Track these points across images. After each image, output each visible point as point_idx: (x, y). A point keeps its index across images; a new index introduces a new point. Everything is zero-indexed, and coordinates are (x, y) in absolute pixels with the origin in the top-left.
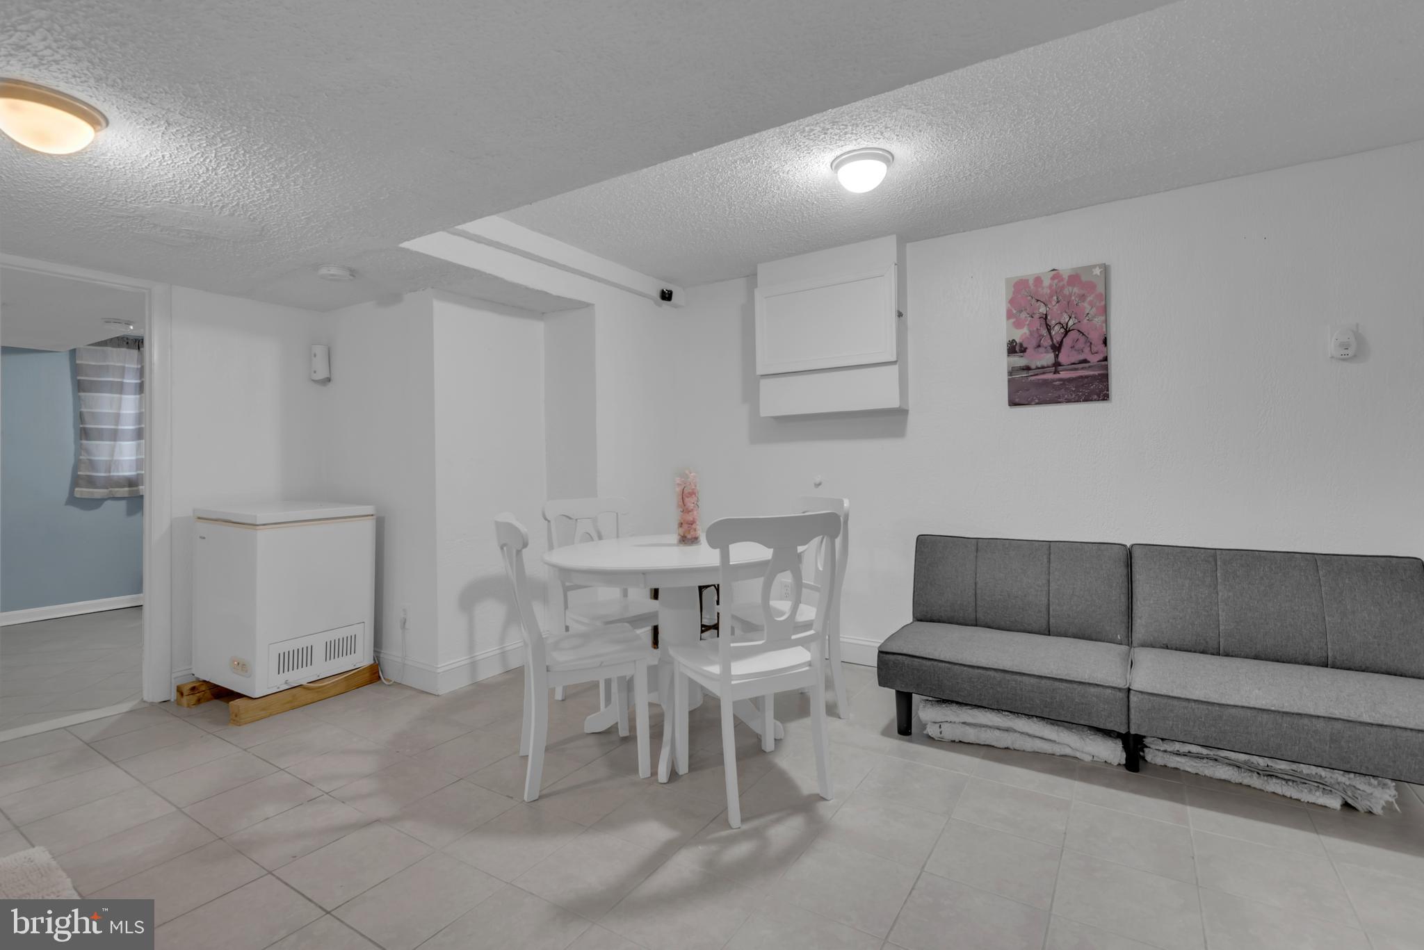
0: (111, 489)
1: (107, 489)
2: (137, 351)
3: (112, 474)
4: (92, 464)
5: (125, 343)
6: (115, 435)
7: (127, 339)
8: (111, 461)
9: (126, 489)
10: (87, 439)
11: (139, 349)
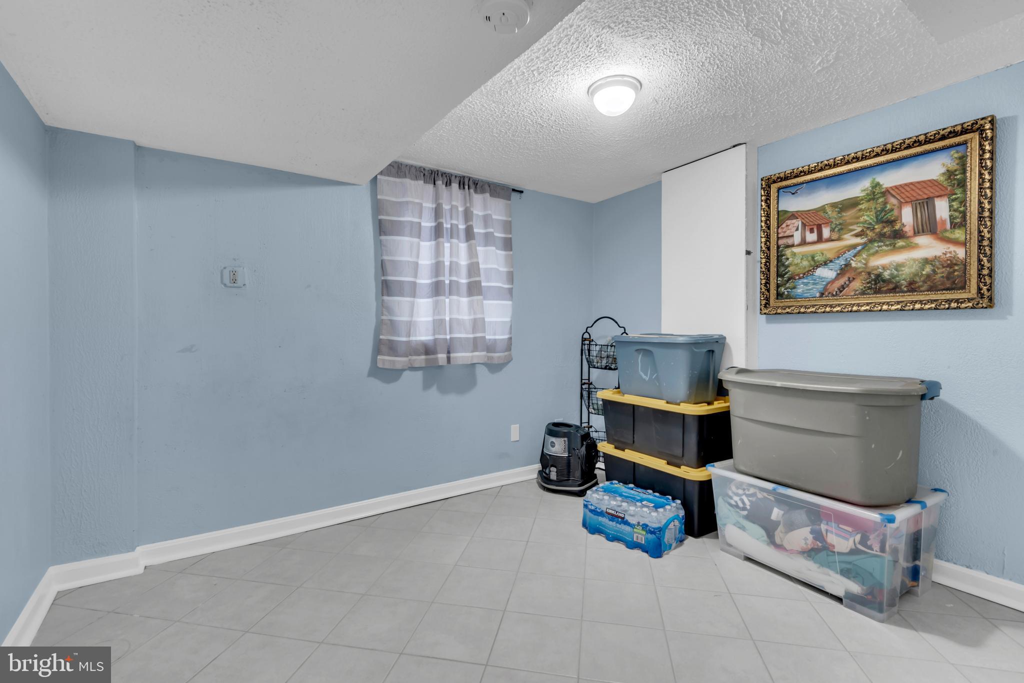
0: (410, 357)
1: (407, 357)
2: (432, 185)
3: (413, 338)
4: (393, 326)
5: (422, 174)
6: (413, 290)
7: (424, 169)
8: (411, 322)
9: (423, 357)
10: (388, 295)
11: (435, 184)
